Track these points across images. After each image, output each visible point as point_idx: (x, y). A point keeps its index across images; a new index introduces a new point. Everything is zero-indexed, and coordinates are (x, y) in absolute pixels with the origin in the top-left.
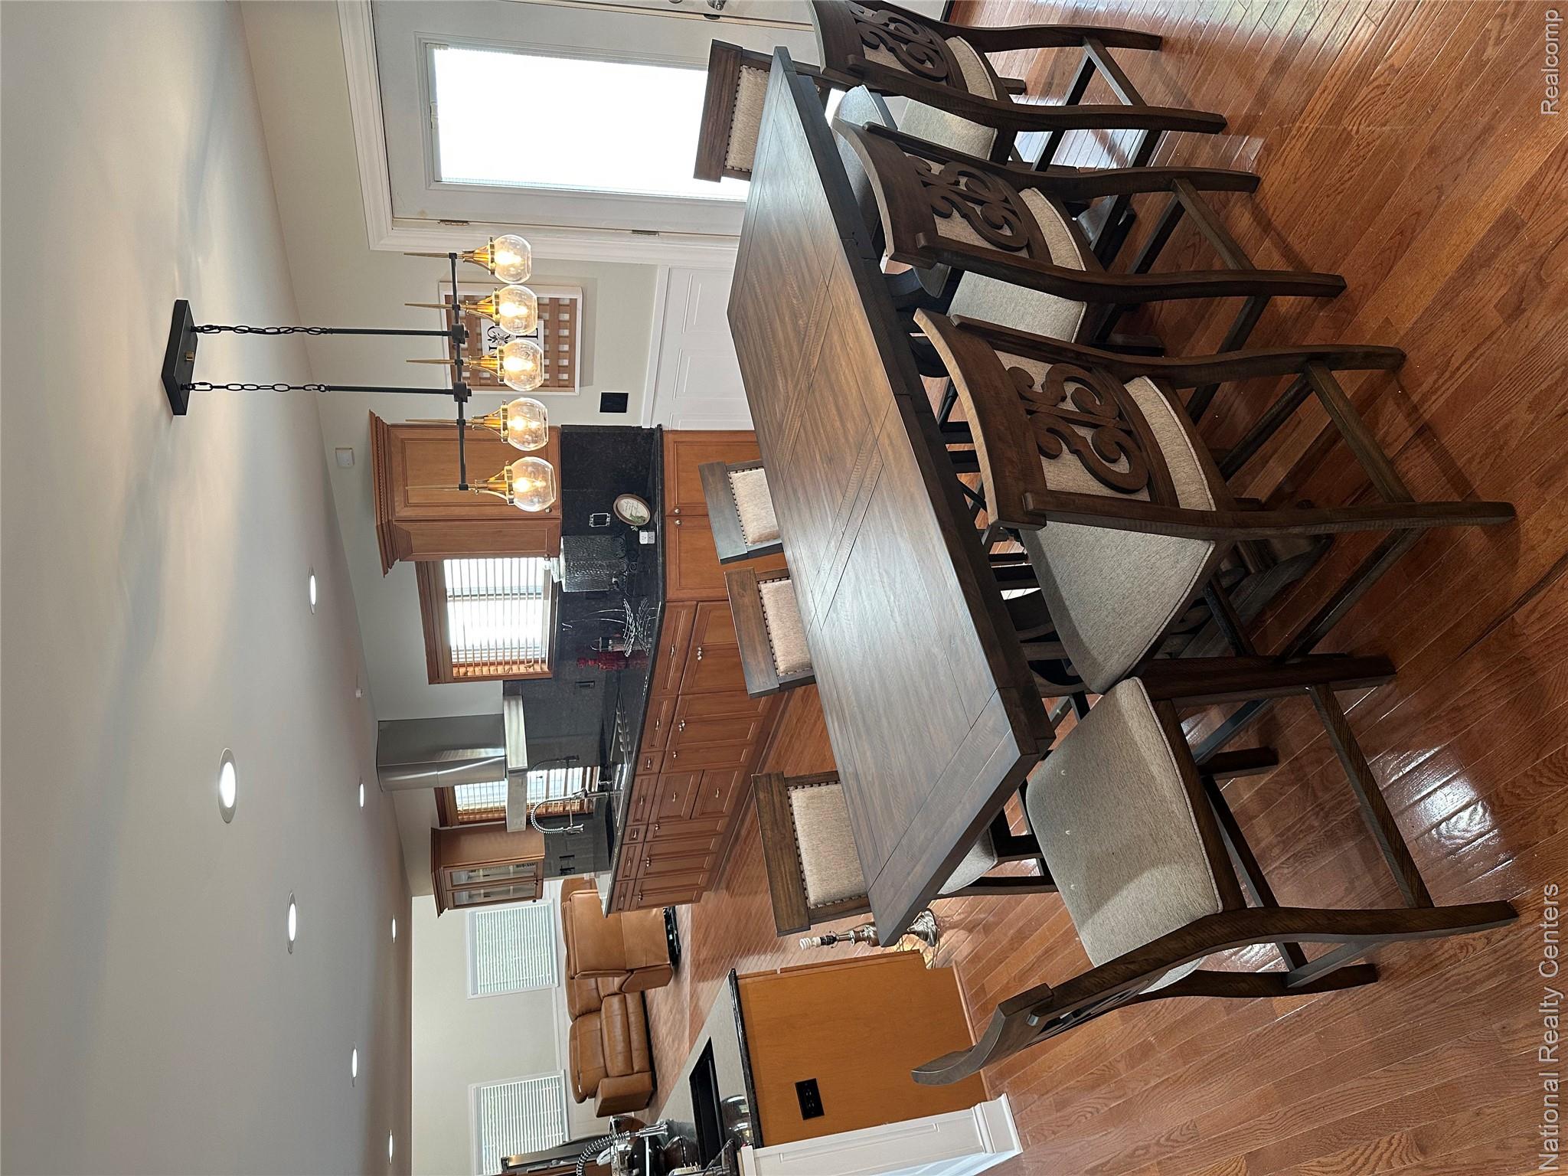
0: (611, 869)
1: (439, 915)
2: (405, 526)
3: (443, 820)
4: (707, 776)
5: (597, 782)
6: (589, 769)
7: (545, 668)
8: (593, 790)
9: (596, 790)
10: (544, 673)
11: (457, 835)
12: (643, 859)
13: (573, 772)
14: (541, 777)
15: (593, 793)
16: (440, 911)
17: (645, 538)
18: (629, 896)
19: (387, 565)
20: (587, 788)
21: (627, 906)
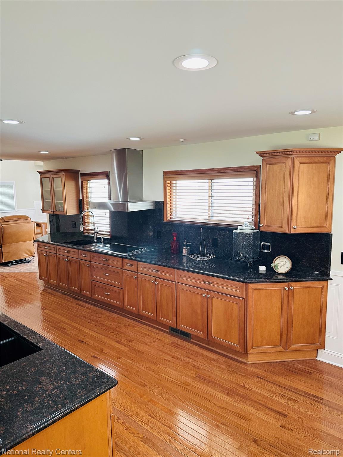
0: (51, 242)
1: (37, 172)
2: (288, 162)
3: (83, 175)
4: (119, 290)
5: (102, 237)
6: (109, 234)
7: (169, 219)
8: (97, 235)
9: (97, 236)
10: (167, 218)
11: (76, 180)
12: (69, 257)
13: (108, 227)
14: (106, 214)
15: (96, 235)
16: (40, 172)
17: (262, 269)
18: (47, 250)
19: (261, 154)
20: (99, 232)
21: (40, 249)
